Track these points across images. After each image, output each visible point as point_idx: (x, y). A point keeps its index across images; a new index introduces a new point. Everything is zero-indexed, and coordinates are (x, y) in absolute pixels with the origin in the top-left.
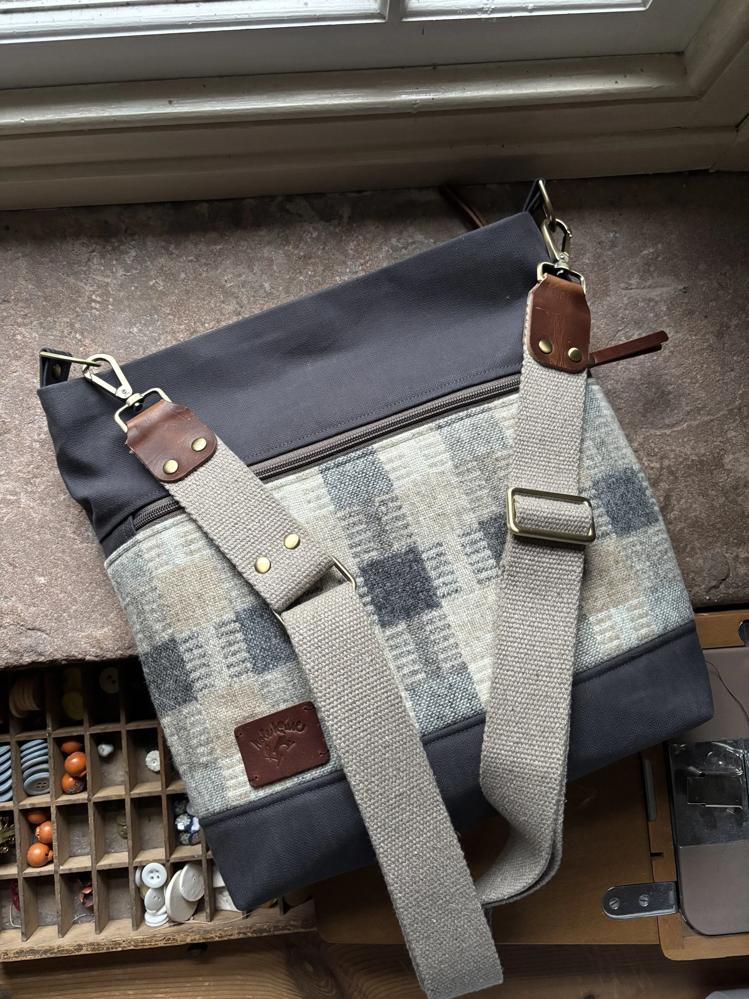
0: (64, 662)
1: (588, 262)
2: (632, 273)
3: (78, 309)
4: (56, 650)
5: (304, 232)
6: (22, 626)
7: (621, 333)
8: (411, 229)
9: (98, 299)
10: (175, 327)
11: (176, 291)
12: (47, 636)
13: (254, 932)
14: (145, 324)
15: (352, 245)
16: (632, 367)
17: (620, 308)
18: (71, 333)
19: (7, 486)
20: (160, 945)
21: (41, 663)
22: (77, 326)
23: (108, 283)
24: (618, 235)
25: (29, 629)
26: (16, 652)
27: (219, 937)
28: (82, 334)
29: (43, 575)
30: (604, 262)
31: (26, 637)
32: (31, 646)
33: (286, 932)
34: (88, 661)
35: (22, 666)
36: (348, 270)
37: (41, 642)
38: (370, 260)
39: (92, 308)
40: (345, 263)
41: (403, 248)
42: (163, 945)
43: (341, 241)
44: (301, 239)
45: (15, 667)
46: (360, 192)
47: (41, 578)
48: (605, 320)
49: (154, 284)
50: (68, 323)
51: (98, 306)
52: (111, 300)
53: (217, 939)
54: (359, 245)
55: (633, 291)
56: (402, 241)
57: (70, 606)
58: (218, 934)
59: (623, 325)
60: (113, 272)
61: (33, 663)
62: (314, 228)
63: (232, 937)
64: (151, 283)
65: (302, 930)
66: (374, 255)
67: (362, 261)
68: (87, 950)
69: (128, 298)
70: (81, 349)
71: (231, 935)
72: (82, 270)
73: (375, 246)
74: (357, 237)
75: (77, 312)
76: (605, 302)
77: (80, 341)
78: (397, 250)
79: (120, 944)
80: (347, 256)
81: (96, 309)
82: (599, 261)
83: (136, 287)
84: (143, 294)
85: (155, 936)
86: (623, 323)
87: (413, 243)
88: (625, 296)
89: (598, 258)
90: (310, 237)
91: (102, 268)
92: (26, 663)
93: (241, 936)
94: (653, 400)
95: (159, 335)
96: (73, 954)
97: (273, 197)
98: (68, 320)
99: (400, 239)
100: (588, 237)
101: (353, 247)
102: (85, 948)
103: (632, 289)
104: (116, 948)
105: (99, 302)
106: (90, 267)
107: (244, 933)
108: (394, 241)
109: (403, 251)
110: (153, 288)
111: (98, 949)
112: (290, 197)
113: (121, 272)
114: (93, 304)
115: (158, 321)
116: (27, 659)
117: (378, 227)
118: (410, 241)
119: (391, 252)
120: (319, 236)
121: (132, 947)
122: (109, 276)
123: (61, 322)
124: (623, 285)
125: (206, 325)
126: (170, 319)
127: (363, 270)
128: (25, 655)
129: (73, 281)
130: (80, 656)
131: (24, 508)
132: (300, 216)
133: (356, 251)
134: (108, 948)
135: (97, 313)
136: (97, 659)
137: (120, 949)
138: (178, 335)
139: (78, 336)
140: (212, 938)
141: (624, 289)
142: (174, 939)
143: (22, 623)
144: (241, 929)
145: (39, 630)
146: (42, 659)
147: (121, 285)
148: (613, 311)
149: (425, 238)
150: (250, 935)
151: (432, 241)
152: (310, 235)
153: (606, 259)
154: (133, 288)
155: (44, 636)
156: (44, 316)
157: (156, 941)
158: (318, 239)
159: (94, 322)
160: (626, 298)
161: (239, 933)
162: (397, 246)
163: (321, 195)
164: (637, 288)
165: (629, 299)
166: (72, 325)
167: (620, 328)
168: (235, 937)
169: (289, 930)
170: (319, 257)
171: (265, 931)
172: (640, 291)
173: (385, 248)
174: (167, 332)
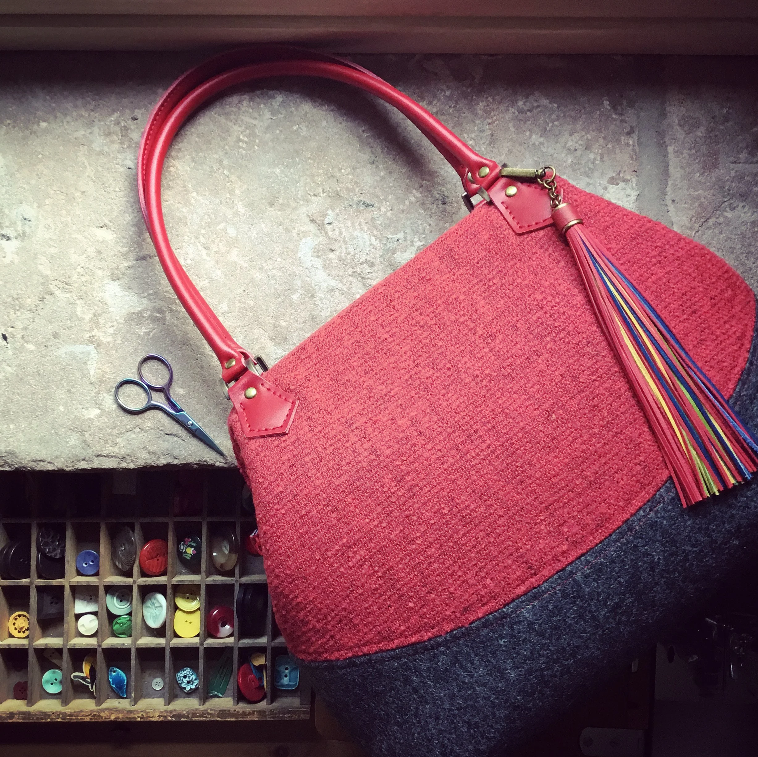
0: (195, 466)
1: (701, 135)
2: (741, 148)
3: (227, 147)
4: (190, 455)
5: (438, 90)
6: (161, 430)
7: (726, 204)
8: (537, 94)
9: (246, 139)
10: (315, 171)
11: (317, 137)
12: (182, 442)
13: (173, 716)
14: (287, 166)
15: (482, 105)
16: (733, 236)
17: (727, 181)
18: (219, 169)
19: (155, 304)
20: (86, 720)
21: (175, 465)
22: (225, 162)
23: (255, 125)
24: (731, 111)
25: (167, 434)
26: (154, 454)
27: (141, 718)
28: (229, 171)
29: (182, 387)
30: (716, 136)
31: (164, 441)
32: (167, 450)
33: (203, 719)
34: (218, 467)
35: (158, 467)
36: (476, 128)
37: (177, 446)
38: (497, 120)
39: (240, 147)
40: (473, 121)
41: (528, 110)
42: (89, 720)
43: (471, 101)
44: (435, 96)
45: (152, 467)
46: (492, 55)
47: (180, 390)
48: (712, 191)
49: (298, 130)
50: (217, 159)
51: (244, 146)
52: (257, 141)
53: (139, 719)
54: (488, 105)
55: (741, 165)
56: (528, 104)
57: (205, 416)
58: (140, 715)
59: (729, 197)
60: (260, 115)
61: (168, 465)
62: (447, 87)
63: (153, 719)
64: (295, 128)
65: (218, 719)
66: (501, 115)
67: (490, 121)
68: (18, 719)
69: (272, 141)
70: (228, 184)
71: (152, 717)
72: (232, 111)
73: (502, 107)
74: (487, 98)
75: (226, 150)
76: (713, 174)
77: (227, 176)
78: (522, 113)
79: (49, 715)
80: (476, 115)
81: (242, 148)
82: (711, 135)
83: (281, 131)
84: (286, 138)
85: (82, 711)
86: (728, 194)
87: (538, 106)
88: (733, 169)
89: (711, 132)
90: (444, 95)
91: (251, 110)
92: (162, 465)
93: (161, 719)
94: (751, 269)
95: (299, 177)
96: (5, 721)
97: (413, 55)
98: (218, 157)
99: (526, 102)
100: (702, 112)
101: (482, 107)
102: (16, 716)
103: (740, 163)
104: (46, 719)
105: (246, 142)
106: (239, 109)
107: (165, 717)
108: (520, 103)
109: (528, 113)
110: (296, 132)
111: (29, 718)
112: (429, 57)
113: (268, 115)
114: (241, 144)
115: (299, 164)
116: (163, 461)
117: (506, 90)
118: (535, 104)
119: (517, 113)
120: (452, 95)
121: (60, 720)
122: (256, 118)
123: (210, 158)
124: (732, 159)
125: (343, 171)
126: (310, 163)
127: (490, 129)
128: (162, 457)
129: (224, 121)
130: (211, 462)
131: (168, 325)
132: (436, 74)
133: (485, 111)
134: (37, 718)
135: (244, 152)
136: (225, 466)
137: (49, 720)
138: (316, 178)
139: (225, 172)
140: (135, 718)
141: (732, 163)
142: (99, 716)
143: (161, 428)
144: (162, 712)
145: (175, 435)
146: (176, 462)
147: (268, 128)
148: (720, 183)
149: (550, 103)
150: (170, 718)
151: (556, 105)
152: (443, 93)
153: (717, 133)
154: (278, 132)
155: (180, 441)
156: (196, 151)
157: (83, 716)
158: (450, 98)
159: (240, 160)
160: (734, 171)
161: (160, 716)
162: (523, 108)
163: (458, 56)
164: (744, 163)
165: (736, 171)
166: (221, 162)
167: (726, 200)
168: (156, 719)
169: (206, 717)
170: (450, 114)
171: (184, 716)
172: (747, 166)
173: (512, 110)
174: (306, 175)
